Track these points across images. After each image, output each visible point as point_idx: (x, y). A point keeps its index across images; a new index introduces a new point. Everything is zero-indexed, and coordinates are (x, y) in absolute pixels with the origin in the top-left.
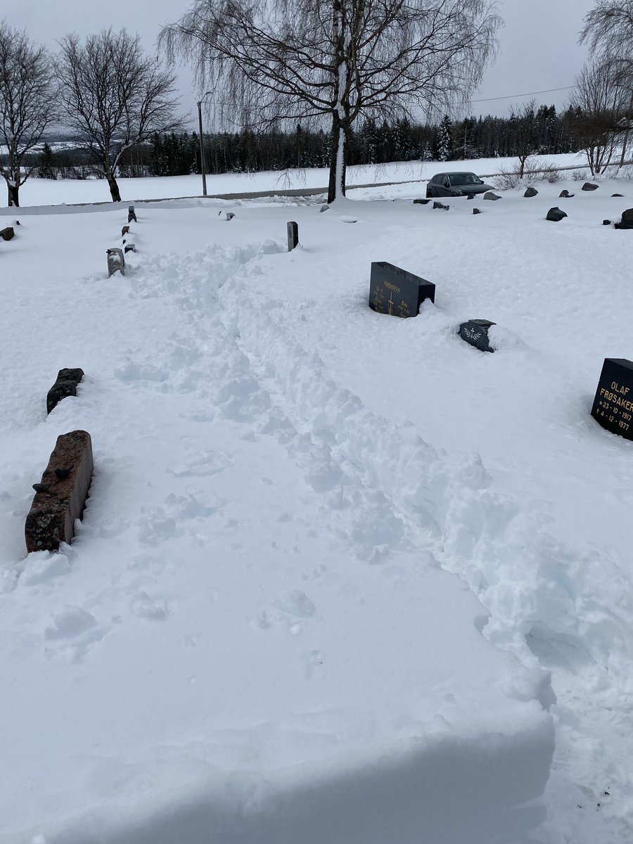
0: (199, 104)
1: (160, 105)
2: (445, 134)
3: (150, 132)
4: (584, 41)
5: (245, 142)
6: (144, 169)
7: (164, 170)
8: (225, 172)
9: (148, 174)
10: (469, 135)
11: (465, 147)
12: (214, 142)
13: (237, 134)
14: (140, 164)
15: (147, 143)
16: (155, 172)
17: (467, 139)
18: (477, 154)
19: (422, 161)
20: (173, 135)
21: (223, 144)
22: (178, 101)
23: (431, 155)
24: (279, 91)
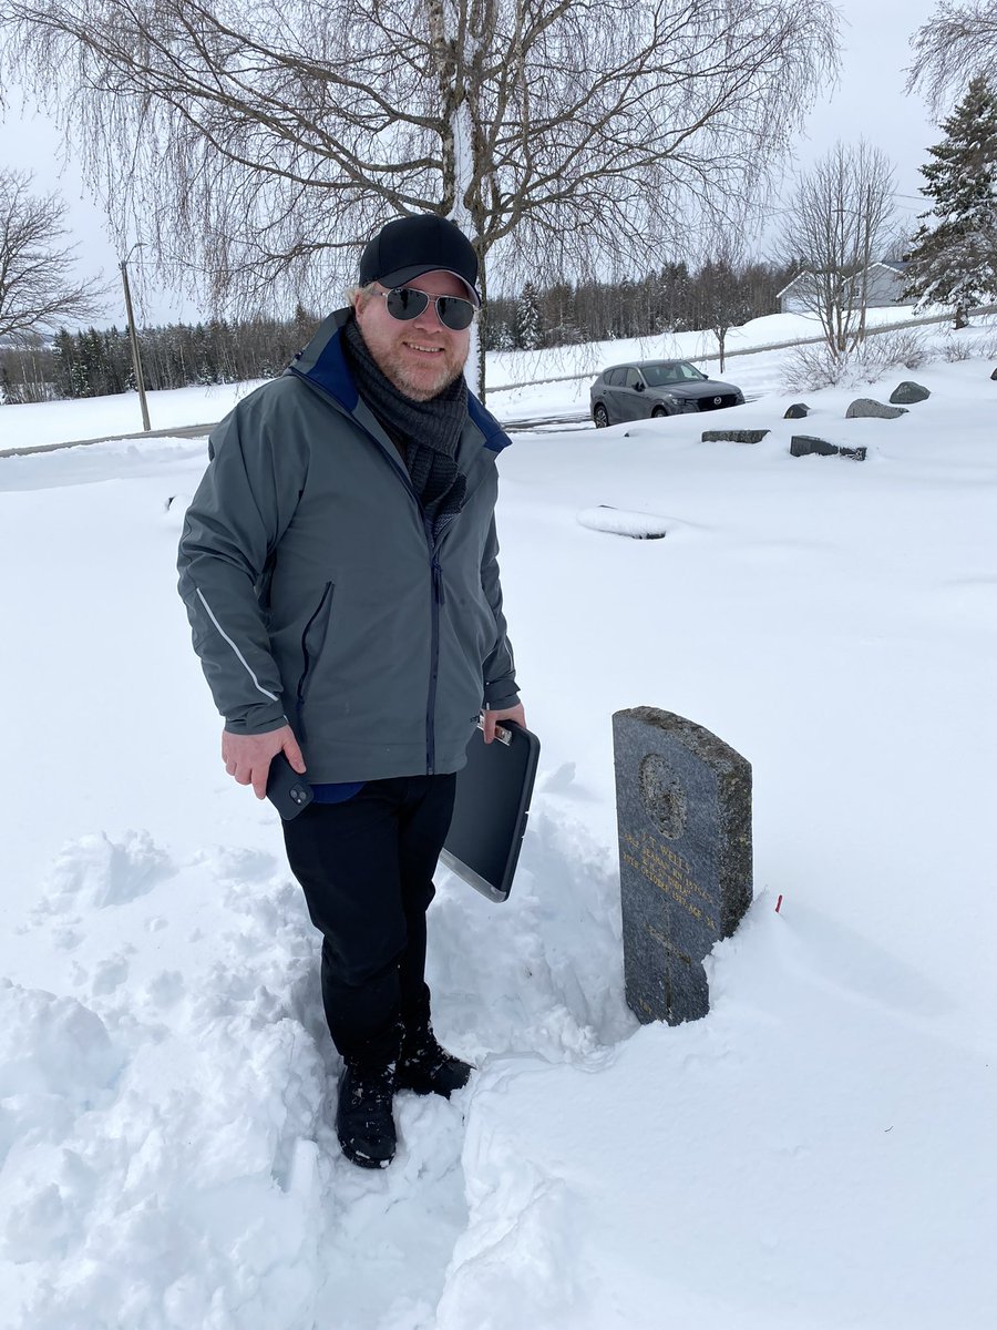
0: (123, 266)
1: (35, 263)
2: (529, 310)
3: (16, 318)
4: (915, 88)
5: (214, 337)
6: (47, 388)
7: (82, 387)
8: (185, 386)
9: (54, 395)
10: (566, 308)
11: (561, 327)
12: (162, 339)
13: (199, 327)
14: (39, 380)
15: (51, 346)
16: (66, 392)
17: (564, 315)
18: (582, 337)
19: (499, 351)
20: (92, 331)
21: (177, 341)
22: (72, 254)
23: (511, 342)
24: (303, 181)
